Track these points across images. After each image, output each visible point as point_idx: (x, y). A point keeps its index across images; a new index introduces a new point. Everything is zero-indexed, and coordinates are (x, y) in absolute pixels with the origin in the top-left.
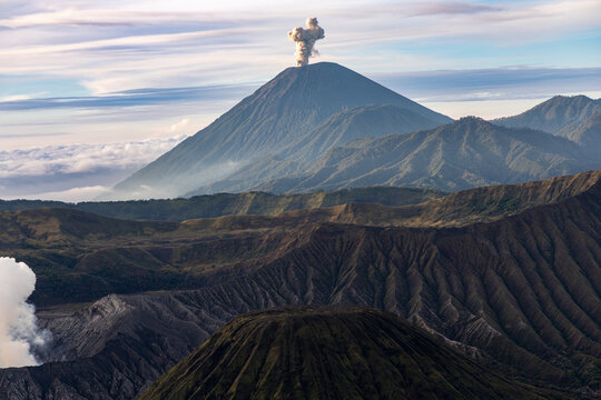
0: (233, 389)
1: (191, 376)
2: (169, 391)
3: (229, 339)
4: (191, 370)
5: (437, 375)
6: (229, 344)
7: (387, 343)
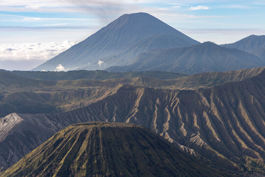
0: (62, 162)
1: (42, 154)
2: (30, 161)
3: (63, 137)
4: (43, 151)
5: (167, 161)
6: (63, 139)
7: (143, 143)
